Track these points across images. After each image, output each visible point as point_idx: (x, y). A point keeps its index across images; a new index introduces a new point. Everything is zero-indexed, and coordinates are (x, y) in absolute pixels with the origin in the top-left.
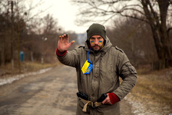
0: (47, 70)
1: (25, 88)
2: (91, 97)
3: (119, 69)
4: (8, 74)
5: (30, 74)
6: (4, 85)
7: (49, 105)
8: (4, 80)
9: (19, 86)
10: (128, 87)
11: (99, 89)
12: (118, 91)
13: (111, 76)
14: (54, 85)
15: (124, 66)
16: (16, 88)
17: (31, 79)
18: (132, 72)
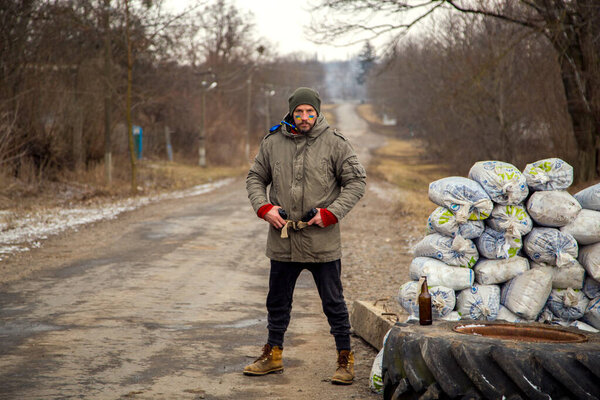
0: (218, 185)
1: (155, 230)
2: (292, 213)
3: (338, 169)
4: (99, 194)
5: (165, 195)
6: (97, 223)
7: (218, 264)
8: (95, 211)
9: (138, 225)
10: (350, 200)
11: (302, 199)
12: (335, 208)
13: (324, 178)
14: (235, 223)
15: (346, 164)
16: (130, 229)
17: (169, 210)
18: (358, 175)
